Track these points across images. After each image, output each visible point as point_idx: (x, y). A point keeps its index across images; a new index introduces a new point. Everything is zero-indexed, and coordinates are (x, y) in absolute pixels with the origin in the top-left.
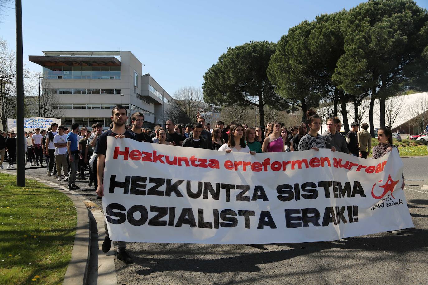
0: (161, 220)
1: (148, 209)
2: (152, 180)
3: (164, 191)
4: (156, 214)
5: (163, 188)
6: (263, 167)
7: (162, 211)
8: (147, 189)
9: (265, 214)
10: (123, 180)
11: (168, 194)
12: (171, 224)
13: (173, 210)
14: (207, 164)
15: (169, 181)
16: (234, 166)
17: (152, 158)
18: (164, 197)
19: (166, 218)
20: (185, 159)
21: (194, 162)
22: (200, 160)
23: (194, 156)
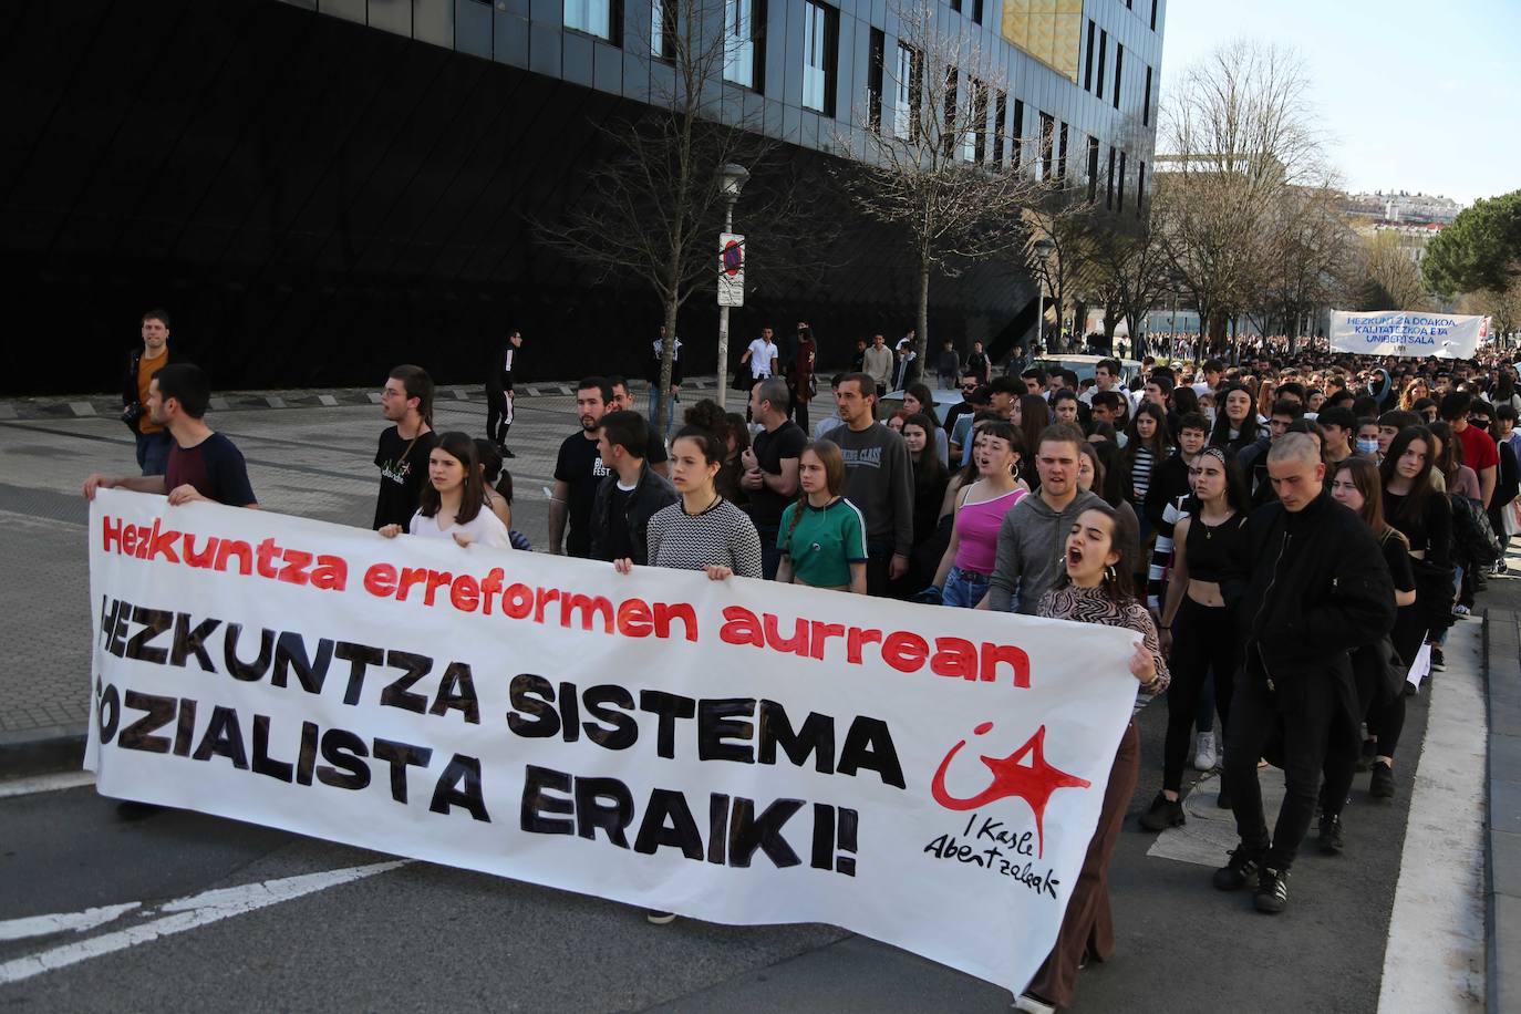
0: (156, 733)
1: (122, 698)
2: (141, 615)
3: (166, 651)
4: (142, 714)
5: (165, 640)
6: (482, 595)
7: (159, 709)
8: (127, 639)
9: (466, 765)
11: (179, 660)
12: (182, 749)
13: (189, 707)
14: (308, 570)
15: (184, 620)
16: (397, 585)
17: (147, 545)
18: (168, 668)
19: (169, 731)
20: (241, 549)
21: (268, 561)
22: (290, 555)
23: (273, 540)
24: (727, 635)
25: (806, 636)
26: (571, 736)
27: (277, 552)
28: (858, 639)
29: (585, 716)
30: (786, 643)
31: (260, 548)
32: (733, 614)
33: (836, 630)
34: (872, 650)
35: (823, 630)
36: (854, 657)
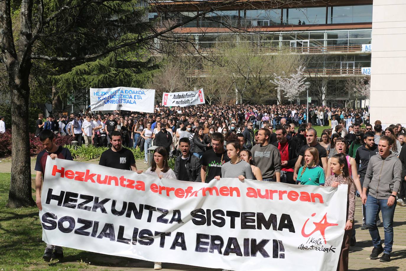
0: (86, 231)
1: (76, 221)
2: (82, 197)
3: (91, 207)
4: (83, 225)
5: (91, 204)
7: (87, 224)
8: (77, 204)
9: (180, 235)
10: (59, 194)
11: (94, 210)
12: (94, 235)
13: (97, 224)
14: (134, 185)
15: (97, 199)
16: (159, 190)
17: (84, 177)
18: (91, 212)
19: (90, 230)
20: (115, 179)
21: (123, 182)
22: (129, 181)
23: (123, 176)
24: (248, 195)
25: (268, 194)
26: (209, 224)
27: (125, 180)
28: (281, 193)
29: (213, 218)
30: (263, 196)
31: (120, 179)
32: (249, 189)
33: (276, 191)
34: (285, 196)
35: (272, 192)
36: (281, 198)
